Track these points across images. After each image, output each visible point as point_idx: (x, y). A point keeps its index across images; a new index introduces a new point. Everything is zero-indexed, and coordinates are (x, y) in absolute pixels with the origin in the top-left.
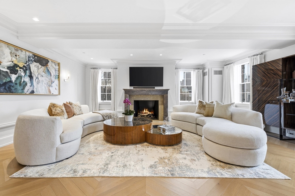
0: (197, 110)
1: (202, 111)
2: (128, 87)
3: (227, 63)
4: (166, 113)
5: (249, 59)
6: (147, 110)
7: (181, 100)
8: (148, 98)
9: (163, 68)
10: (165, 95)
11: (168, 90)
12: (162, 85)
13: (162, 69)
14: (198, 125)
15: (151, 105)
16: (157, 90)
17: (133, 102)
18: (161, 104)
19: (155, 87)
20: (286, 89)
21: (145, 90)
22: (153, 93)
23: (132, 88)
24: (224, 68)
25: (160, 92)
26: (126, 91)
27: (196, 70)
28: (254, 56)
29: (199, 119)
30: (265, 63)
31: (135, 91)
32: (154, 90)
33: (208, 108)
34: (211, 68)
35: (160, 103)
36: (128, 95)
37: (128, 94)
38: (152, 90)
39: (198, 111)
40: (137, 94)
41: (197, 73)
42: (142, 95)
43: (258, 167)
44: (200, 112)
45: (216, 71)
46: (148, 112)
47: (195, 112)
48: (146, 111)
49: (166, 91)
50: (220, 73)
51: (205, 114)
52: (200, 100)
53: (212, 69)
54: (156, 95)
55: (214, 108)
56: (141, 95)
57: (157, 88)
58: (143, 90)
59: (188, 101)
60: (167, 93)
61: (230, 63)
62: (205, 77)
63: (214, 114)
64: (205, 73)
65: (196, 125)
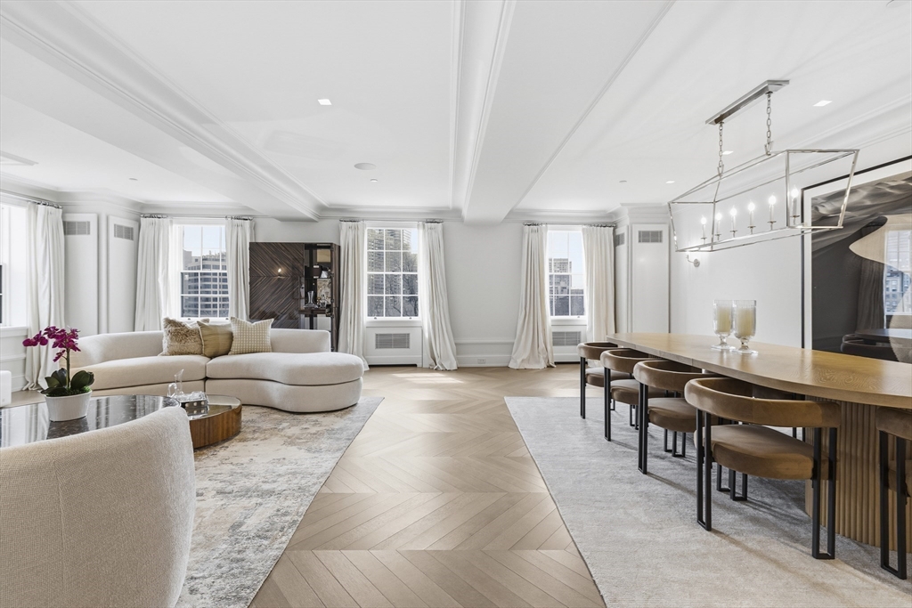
1: (194, 347)
3: (146, 212)
14: (208, 382)
24: (139, 221)
28: (238, 218)
29: (215, 364)
33: (212, 336)
39: (173, 348)
44: (185, 349)
45: (119, 226)
47: (165, 352)
50: (128, 233)
51: (207, 352)
52: (164, 316)
53: (111, 218)
55: (231, 333)
61: (162, 214)
62: (70, 237)
63: (233, 349)
64: (69, 223)
65: (202, 382)
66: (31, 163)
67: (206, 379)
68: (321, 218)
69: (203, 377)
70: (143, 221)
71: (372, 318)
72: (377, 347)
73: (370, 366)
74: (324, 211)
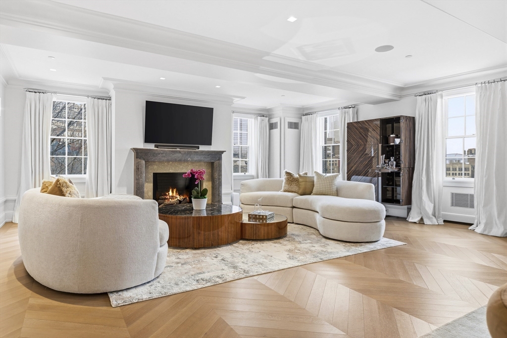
0: (284, 186)
1: (295, 188)
2: (141, 145)
3: (306, 112)
4: (219, 195)
5: (339, 112)
6: (175, 192)
7: (234, 172)
8: (182, 169)
9: (212, 109)
10: (216, 163)
11: (222, 152)
12: (210, 144)
13: (210, 111)
14: (294, 209)
15: (182, 183)
16: (202, 152)
17: (151, 176)
18: (208, 181)
19: (200, 146)
20: (385, 156)
21: (180, 152)
22: (196, 158)
23: (151, 146)
24: (301, 118)
25: (209, 155)
26: (139, 153)
27: (259, 117)
28: (345, 108)
29: (297, 199)
30: (358, 123)
31: (159, 154)
32: (197, 152)
33: (304, 183)
34: (282, 117)
35: (205, 176)
36: (144, 162)
37: (144, 159)
38: (195, 152)
39: (286, 188)
40: (163, 158)
41: (261, 123)
42: (171, 163)
43: (378, 242)
44: (290, 189)
45: (290, 123)
46: (178, 196)
47: (282, 190)
48: (173, 192)
49: (218, 155)
50: (294, 126)
51: (300, 191)
52: (286, 170)
53: (286, 118)
54: (200, 161)
55: (313, 182)
56: (168, 161)
57: (203, 148)
58: (177, 152)
59: (243, 174)
60: (220, 159)
61: (311, 113)
62: (272, 130)
63: (314, 191)
64: (272, 124)
65: (291, 209)
66: (243, 98)
67: (293, 207)
68: (401, 97)
69: (291, 206)
70: (303, 118)
71: (450, 179)
72: (452, 205)
73: (445, 221)
74: (401, 92)
